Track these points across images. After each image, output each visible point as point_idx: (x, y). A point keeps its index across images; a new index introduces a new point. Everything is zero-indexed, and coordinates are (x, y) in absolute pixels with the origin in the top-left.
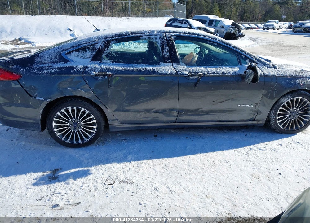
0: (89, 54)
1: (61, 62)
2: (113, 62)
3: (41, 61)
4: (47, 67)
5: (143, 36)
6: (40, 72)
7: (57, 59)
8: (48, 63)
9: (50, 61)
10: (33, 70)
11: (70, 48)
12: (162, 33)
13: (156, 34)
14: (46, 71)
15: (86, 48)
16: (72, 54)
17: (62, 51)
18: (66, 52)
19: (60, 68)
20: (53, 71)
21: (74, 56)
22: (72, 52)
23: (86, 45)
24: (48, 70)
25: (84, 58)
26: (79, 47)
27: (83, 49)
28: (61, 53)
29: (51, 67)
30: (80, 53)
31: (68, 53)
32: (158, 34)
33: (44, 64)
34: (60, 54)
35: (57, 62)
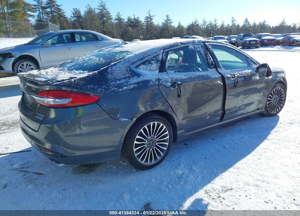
0: (155, 66)
1: (134, 76)
2: (175, 72)
3: (114, 78)
4: (125, 84)
5: (190, 46)
6: (120, 90)
7: (128, 73)
8: (122, 79)
9: (123, 76)
10: (111, 88)
11: (137, 61)
12: (201, 42)
13: (197, 44)
14: (125, 88)
15: (150, 60)
16: (140, 67)
17: (131, 65)
18: (135, 65)
19: (137, 83)
20: (132, 86)
21: (143, 69)
22: (140, 65)
23: (150, 57)
24: (126, 86)
25: (152, 70)
26: (145, 59)
27: (148, 61)
28: (131, 66)
29: (129, 83)
30: (147, 65)
31: (137, 67)
32: (199, 44)
33: (119, 80)
34: (130, 68)
35: (131, 77)
